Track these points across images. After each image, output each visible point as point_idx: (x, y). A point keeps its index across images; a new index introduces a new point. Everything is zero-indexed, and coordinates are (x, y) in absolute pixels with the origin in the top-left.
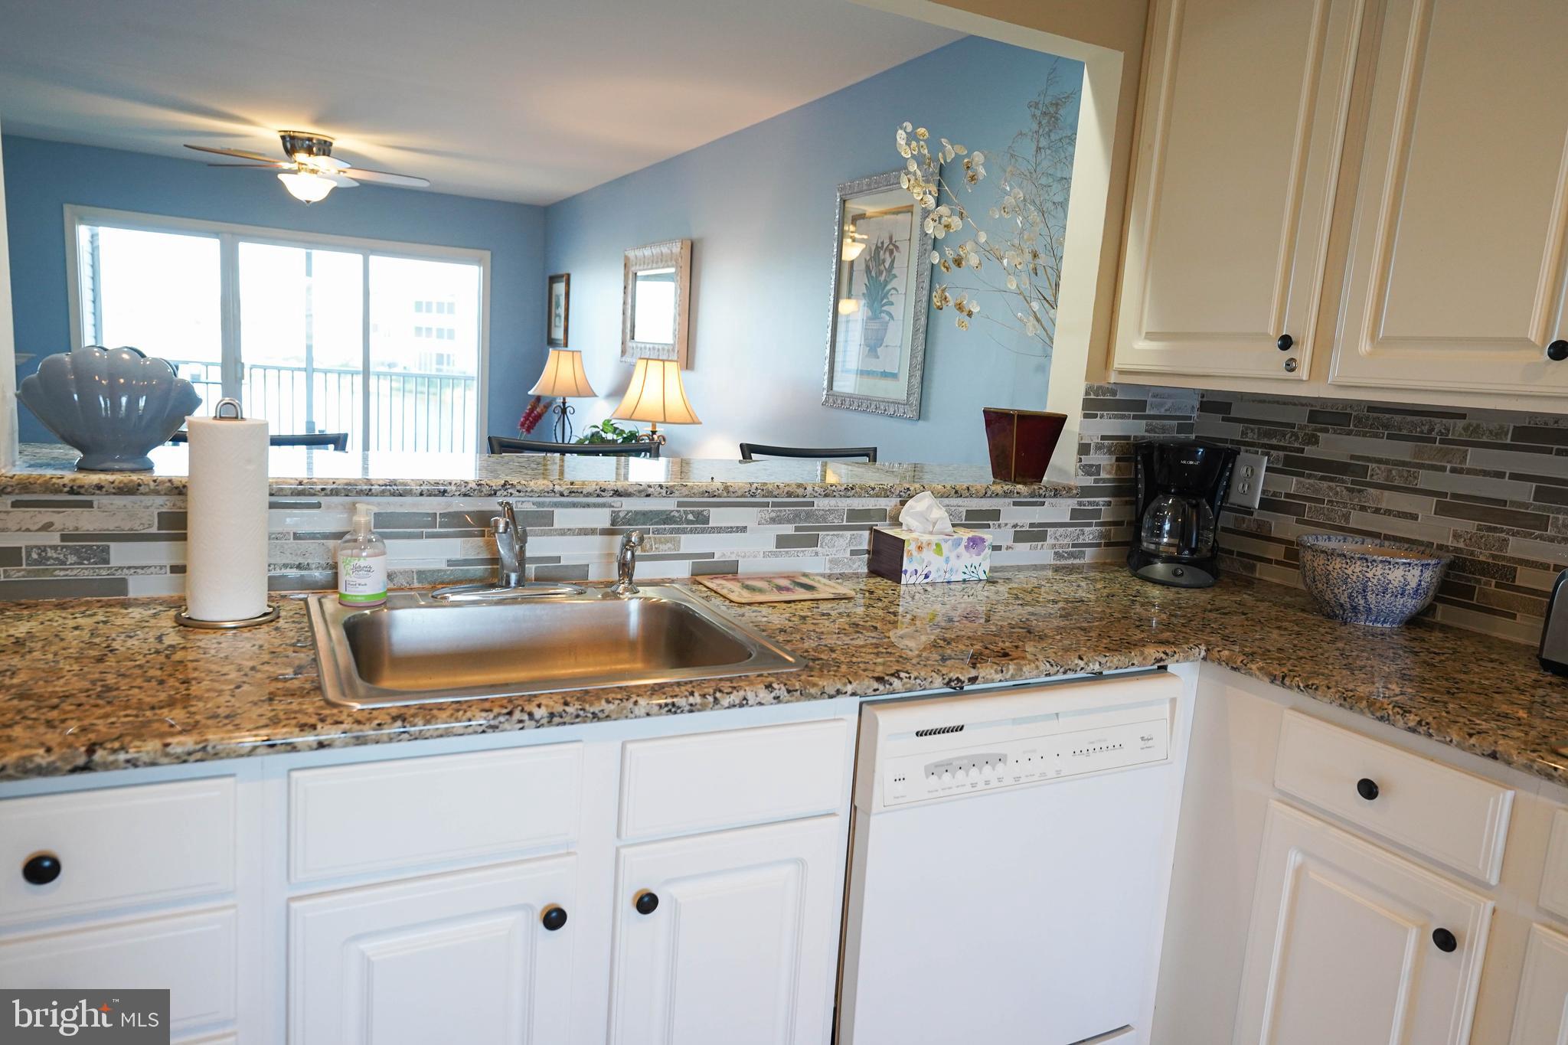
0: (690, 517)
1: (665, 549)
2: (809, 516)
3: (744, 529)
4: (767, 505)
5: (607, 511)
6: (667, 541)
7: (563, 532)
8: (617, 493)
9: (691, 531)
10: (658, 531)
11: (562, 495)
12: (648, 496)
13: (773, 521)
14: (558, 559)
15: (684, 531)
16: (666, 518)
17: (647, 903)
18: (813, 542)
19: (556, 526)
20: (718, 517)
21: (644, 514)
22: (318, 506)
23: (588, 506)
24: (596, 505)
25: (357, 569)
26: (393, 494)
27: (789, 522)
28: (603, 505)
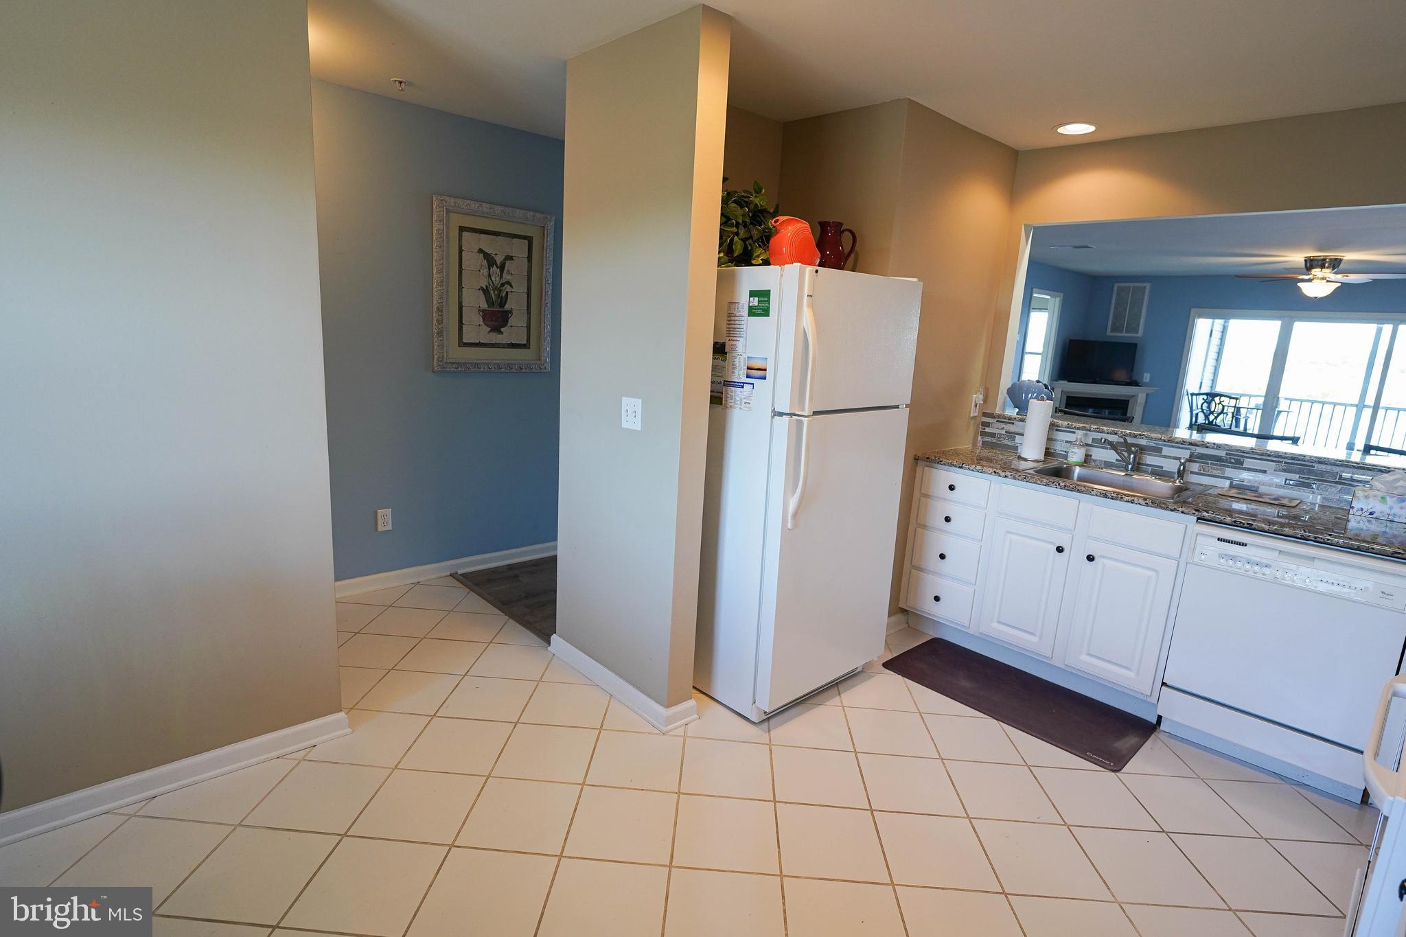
0: (1233, 461)
1: (1215, 472)
2: (1310, 472)
3: (1265, 472)
4: (1281, 462)
5: (1189, 451)
6: (1217, 469)
7: (1166, 457)
8: (1191, 444)
9: (1232, 467)
10: (1213, 464)
11: (1165, 441)
12: (1207, 447)
13: (1284, 471)
14: (1162, 467)
15: (1228, 467)
16: (1219, 459)
17: (1090, 558)
18: (1308, 486)
19: (1163, 454)
20: (1248, 463)
21: (1207, 455)
22: (1074, 433)
23: (1179, 448)
24: (1182, 448)
25: (1073, 452)
26: (1098, 432)
27: (1295, 473)
28: (1187, 449)
